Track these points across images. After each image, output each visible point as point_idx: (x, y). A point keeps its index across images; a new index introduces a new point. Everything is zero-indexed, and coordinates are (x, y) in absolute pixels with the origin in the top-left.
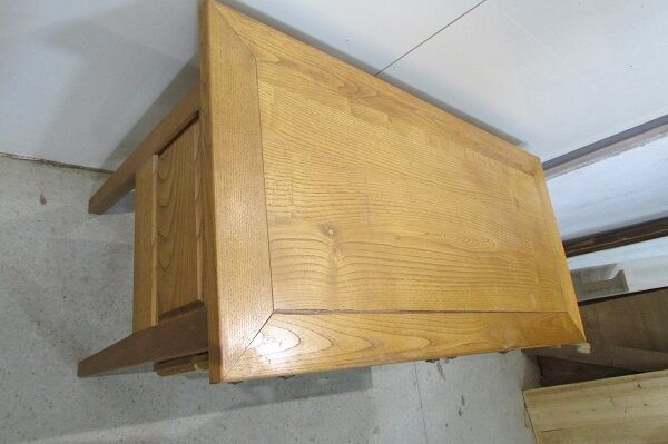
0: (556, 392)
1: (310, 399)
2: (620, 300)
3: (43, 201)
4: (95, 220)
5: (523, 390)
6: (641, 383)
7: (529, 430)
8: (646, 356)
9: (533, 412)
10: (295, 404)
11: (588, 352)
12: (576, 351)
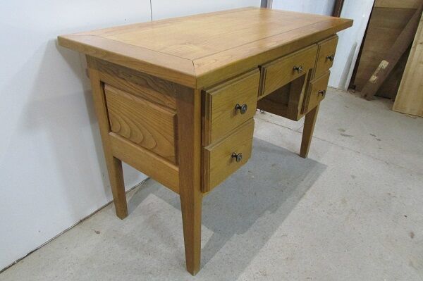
0: (401, 92)
1: (307, 193)
2: (367, 35)
3: (98, 233)
4: (127, 219)
5: (391, 109)
6: (420, 41)
7: (418, 118)
8: (405, 33)
9: (408, 111)
10: (303, 200)
11: (388, 63)
12: (384, 70)
